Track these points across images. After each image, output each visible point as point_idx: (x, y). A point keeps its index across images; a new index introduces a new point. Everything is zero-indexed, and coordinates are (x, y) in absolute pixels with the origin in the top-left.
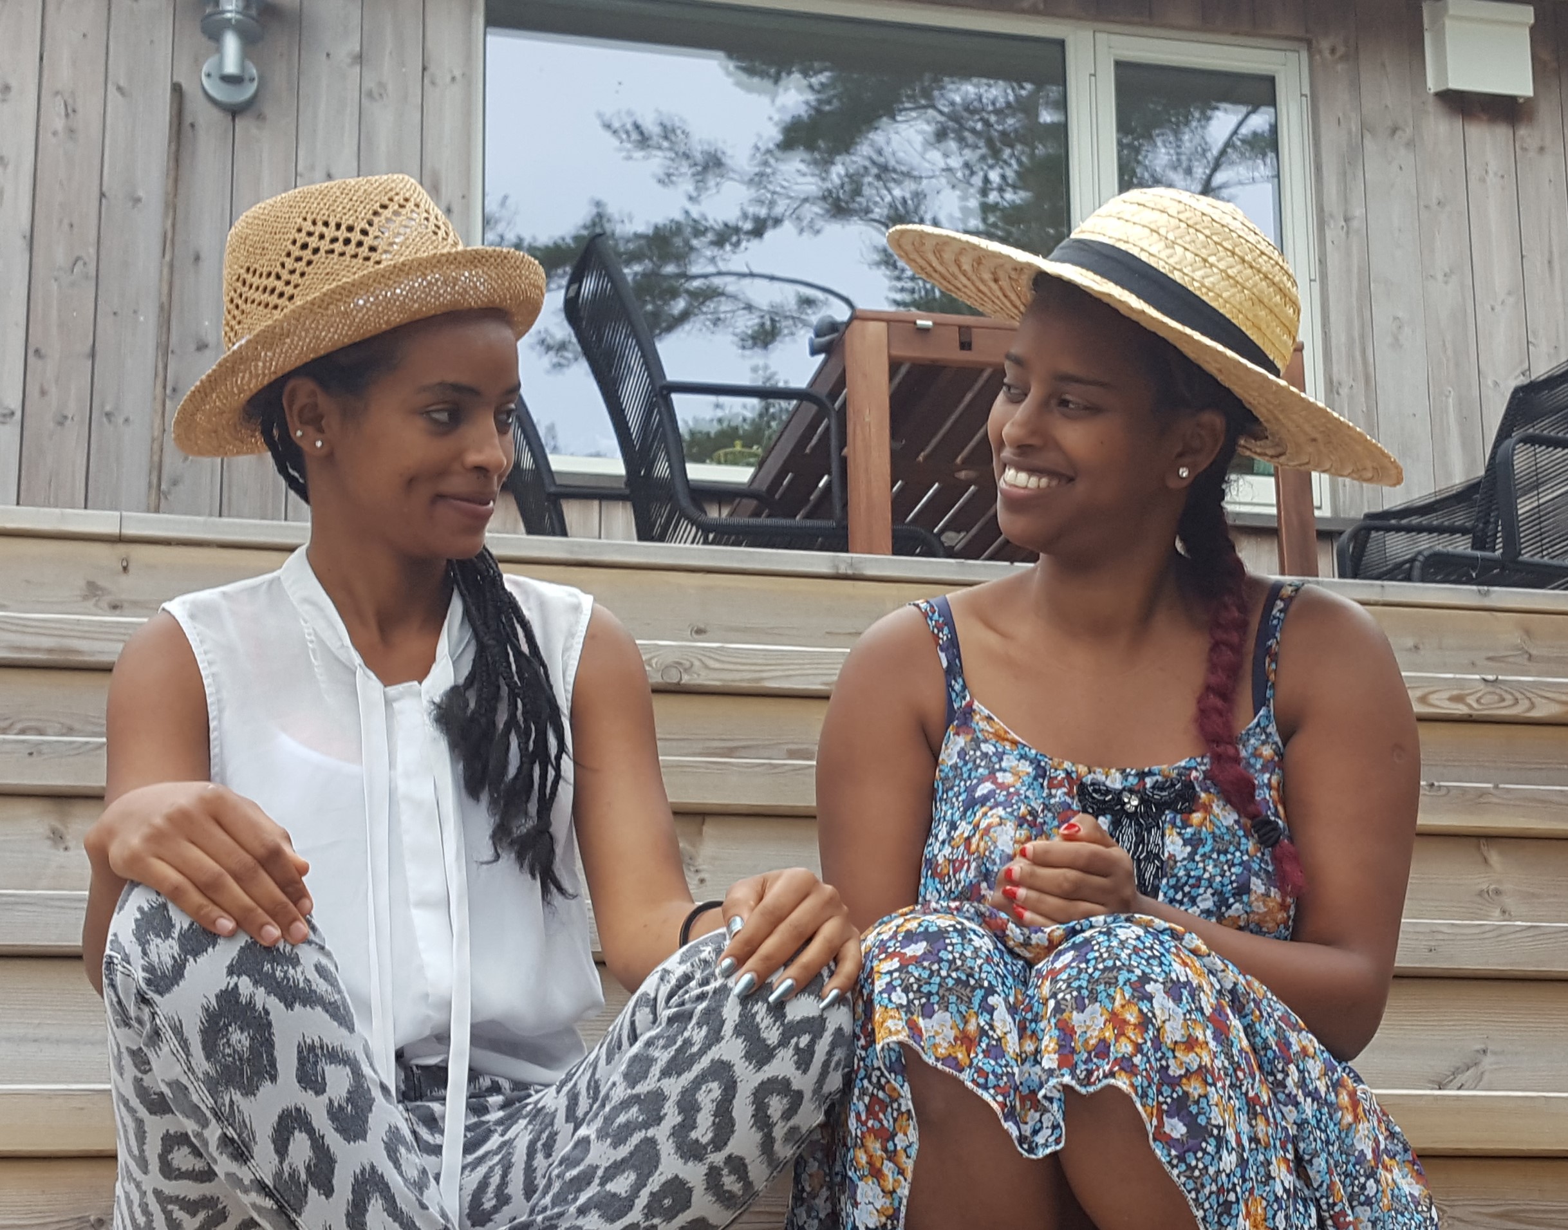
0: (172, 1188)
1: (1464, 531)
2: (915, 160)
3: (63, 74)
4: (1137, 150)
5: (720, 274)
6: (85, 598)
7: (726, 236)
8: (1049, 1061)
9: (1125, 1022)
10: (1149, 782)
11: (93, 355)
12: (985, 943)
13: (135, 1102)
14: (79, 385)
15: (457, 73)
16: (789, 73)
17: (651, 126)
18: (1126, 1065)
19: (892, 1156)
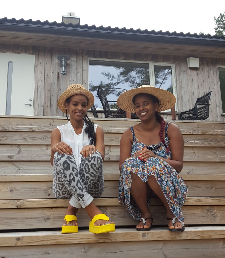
0: (59, 183)
1: (192, 114)
2: (134, 76)
3: (47, 71)
4: (158, 74)
5: (114, 88)
6: (50, 125)
7: (114, 84)
8: (146, 172)
9: (154, 168)
10: (155, 146)
11: (50, 100)
12: (139, 160)
13: (56, 174)
14: (49, 102)
15: (86, 70)
16: (121, 67)
17: (107, 73)
18: (154, 173)
19: (129, 182)
